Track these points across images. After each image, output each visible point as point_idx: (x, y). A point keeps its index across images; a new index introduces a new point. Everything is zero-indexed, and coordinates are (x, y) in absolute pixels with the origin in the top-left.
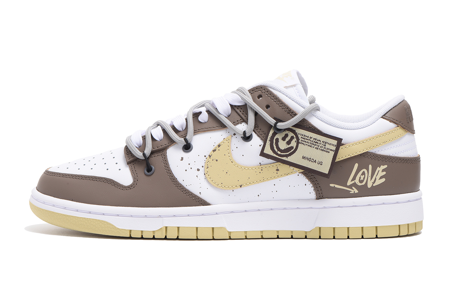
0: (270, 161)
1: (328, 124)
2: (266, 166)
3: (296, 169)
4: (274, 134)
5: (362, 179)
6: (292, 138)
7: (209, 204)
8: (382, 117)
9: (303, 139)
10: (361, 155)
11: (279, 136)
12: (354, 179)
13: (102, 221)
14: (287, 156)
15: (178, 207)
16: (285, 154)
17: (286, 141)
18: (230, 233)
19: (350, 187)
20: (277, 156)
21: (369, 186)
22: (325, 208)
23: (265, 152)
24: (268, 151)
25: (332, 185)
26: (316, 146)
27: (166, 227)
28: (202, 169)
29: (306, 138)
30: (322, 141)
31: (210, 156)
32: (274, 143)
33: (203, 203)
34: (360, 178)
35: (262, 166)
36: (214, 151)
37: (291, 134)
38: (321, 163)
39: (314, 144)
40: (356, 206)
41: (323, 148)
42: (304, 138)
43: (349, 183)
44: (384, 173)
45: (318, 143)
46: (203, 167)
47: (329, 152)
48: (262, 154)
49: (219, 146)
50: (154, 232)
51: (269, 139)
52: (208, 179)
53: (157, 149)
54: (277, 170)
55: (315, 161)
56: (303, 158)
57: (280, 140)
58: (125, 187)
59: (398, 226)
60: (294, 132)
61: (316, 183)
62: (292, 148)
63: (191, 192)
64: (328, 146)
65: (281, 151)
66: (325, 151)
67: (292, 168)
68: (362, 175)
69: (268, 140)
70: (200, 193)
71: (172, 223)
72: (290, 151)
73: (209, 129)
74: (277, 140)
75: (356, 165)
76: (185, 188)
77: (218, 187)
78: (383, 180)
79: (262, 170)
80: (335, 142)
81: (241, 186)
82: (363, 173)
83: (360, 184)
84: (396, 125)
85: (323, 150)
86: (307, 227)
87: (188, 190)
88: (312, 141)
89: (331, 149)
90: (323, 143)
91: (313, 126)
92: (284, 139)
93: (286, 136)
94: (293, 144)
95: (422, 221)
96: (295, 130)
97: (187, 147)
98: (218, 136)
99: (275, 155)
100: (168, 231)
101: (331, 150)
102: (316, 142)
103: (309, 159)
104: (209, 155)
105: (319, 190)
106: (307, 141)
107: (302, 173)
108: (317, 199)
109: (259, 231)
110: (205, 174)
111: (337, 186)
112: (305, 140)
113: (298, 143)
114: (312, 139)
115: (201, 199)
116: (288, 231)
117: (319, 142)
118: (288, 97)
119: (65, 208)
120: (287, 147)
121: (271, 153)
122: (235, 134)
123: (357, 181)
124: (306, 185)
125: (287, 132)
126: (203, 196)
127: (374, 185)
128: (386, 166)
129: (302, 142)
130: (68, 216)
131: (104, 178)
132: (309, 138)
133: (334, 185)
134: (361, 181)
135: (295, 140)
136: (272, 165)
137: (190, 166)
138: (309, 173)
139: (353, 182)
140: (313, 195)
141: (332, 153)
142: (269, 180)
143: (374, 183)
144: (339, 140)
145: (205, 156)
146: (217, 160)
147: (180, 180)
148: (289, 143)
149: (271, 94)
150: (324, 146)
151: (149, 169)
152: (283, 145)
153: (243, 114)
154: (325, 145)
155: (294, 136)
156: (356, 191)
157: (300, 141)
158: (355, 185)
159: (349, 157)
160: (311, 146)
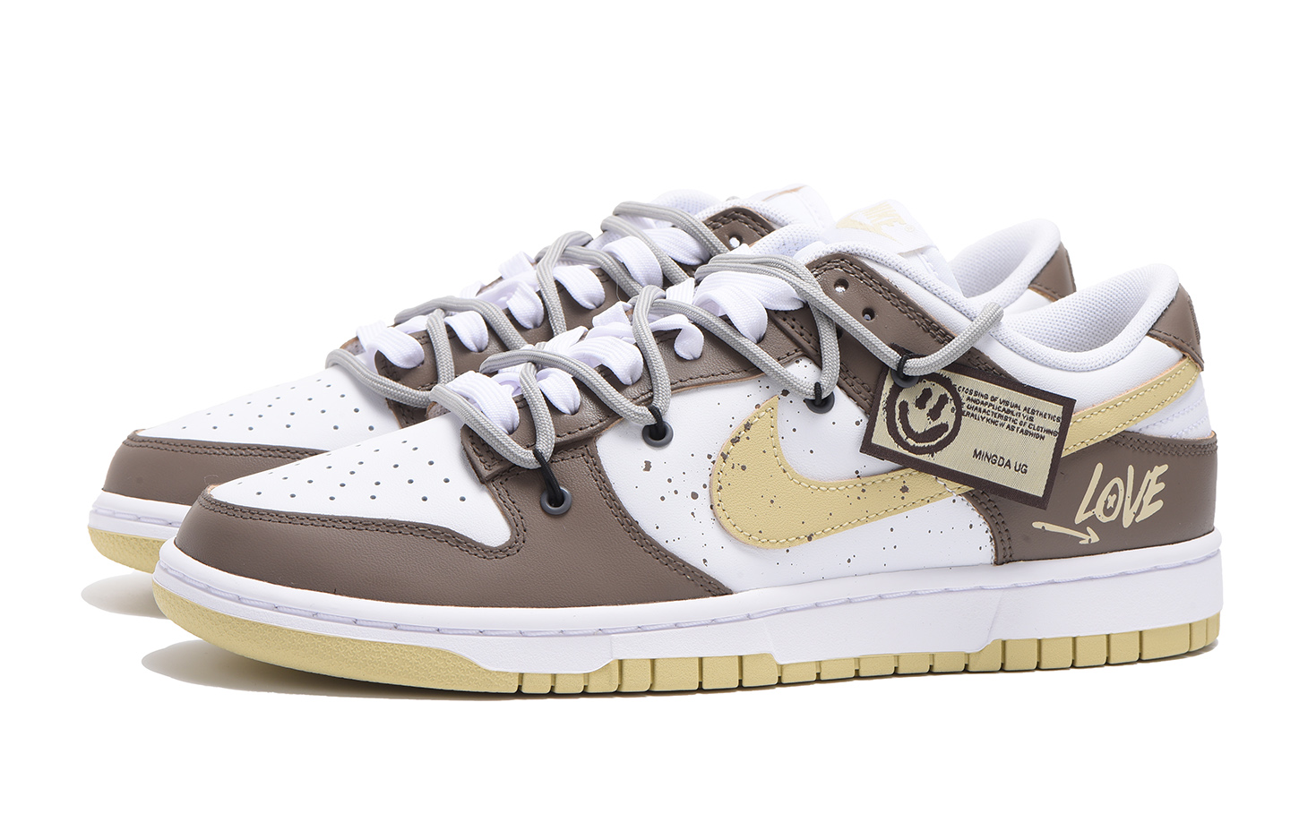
0: (888, 464)
1: (1027, 358)
2: (873, 479)
3: (952, 485)
4: (896, 391)
5: (1110, 504)
6: (943, 400)
7: (727, 592)
8: (1148, 334)
9: (972, 404)
10: (1109, 440)
11: (908, 396)
12: (1092, 505)
13: (438, 651)
14: (931, 451)
15: (648, 602)
16: (926, 444)
17: (927, 410)
18: (781, 667)
19: (1082, 527)
20: (906, 452)
21: (1126, 523)
22: (1017, 587)
23: (874, 441)
24: (882, 438)
25: (1037, 525)
26: (1007, 423)
27: (621, 662)
28: (704, 493)
29: (982, 399)
30: (1022, 409)
31: (724, 457)
32: (897, 416)
33: (714, 588)
34: (1106, 502)
35: (864, 480)
36: (735, 441)
37: (938, 390)
38: (1023, 469)
39: (1003, 416)
40: (1092, 579)
41: (1026, 428)
42: (975, 401)
43: (1081, 517)
44: (1162, 486)
45: (1012, 412)
46: (705, 486)
47: (1043, 438)
48: (868, 447)
49: (747, 427)
50: (587, 676)
51: (882, 404)
52: (724, 520)
53: (567, 437)
54: (904, 489)
55: (1008, 464)
56: (976, 454)
57: (912, 407)
58: (491, 550)
59: (1189, 628)
60: (946, 383)
61: (1000, 520)
62: (944, 427)
63: (681, 561)
64: (1038, 421)
65: (917, 437)
66: (1031, 434)
67: (941, 482)
68: (1111, 494)
69: (881, 407)
70: (705, 561)
71: (636, 650)
72: (940, 437)
73: (712, 379)
74: (904, 406)
75: (1099, 468)
76: (664, 550)
77: (751, 542)
78: (1159, 504)
79: (863, 491)
80: (1057, 410)
81: (810, 539)
82: (1115, 490)
83: (1104, 519)
84: (1180, 354)
85: (1027, 433)
86: (972, 642)
87: (673, 556)
88: (998, 408)
89: (1047, 428)
90: (1025, 413)
91: (995, 367)
92: (921, 403)
93: (927, 394)
94: (947, 416)
95: (1218, 615)
96: (949, 379)
97: (657, 433)
98: (739, 399)
99: (901, 450)
100: (625, 671)
101: (1048, 432)
102: (1008, 409)
103: (992, 459)
104: (722, 454)
105: (1005, 539)
106: (983, 407)
107: (966, 495)
108: (997, 563)
109: (850, 659)
110: (711, 507)
111: (1050, 527)
112: (979, 406)
113: (959, 414)
114: (997, 403)
115: (708, 577)
116: (923, 654)
117: (1016, 410)
118: (922, 286)
119: (315, 615)
120: (930, 426)
121: (890, 444)
122: (785, 393)
123: (1098, 511)
124: (971, 526)
125: (928, 384)
126: (714, 570)
127: (1137, 520)
128: (1165, 468)
129: (971, 411)
130: (329, 638)
131: (424, 525)
132: (989, 401)
133: (1043, 524)
134: (1108, 512)
135: (950, 405)
136: (891, 475)
137: (672, 486)
138: (984, 495)
139: (1090, 514)
140: (988, 553)
141: (1051, 441)
142: (882, 517)
143: (1137, 514)
144: (1068, 404)
145: (710, 457)
146: (744, 468)
147: (647, 526)
148: (934, 414)
149: (873, 275)
150: (1029, 422)
151: (557, 498)
152: (919, 421)
153: (801, 335)
154: (1031, 419)
155: (949, 395)
156: (1095, 538)
157: (965, 408)
158: (1092, 522)
159: (1084, 446)
160: (994, 422)
